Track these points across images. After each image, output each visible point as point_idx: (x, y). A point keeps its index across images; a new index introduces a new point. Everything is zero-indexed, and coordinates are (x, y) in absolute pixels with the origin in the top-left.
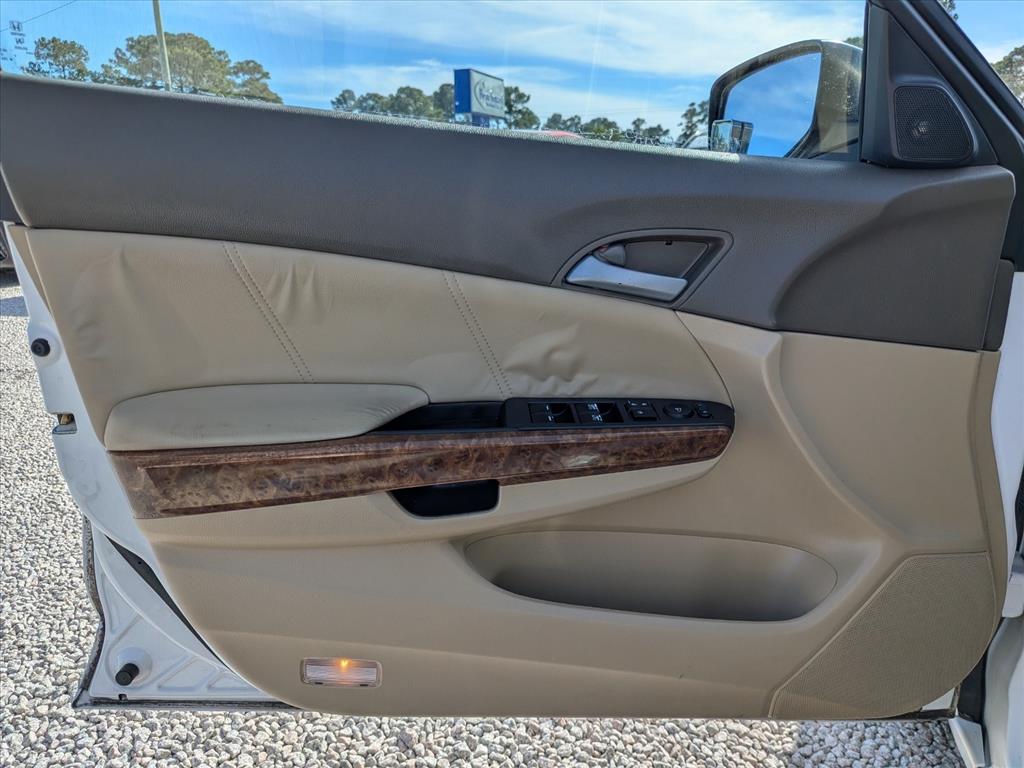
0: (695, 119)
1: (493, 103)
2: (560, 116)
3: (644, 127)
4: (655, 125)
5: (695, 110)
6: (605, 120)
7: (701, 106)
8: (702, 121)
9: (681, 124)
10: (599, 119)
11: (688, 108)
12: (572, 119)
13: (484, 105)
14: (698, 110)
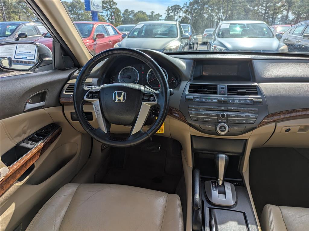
0: (170, 12)
1: (98, 7)
2: (128, 10)
3: (154, 14)
4: (158, 14)
5: (169, 9)
6: (142, 11)
7: (171, 7)
8: (172, 12)
9: (166, 13)
10: (140, 11)
11: (168, 8)
12: (132, 11)
13: (95, 8)
14: (170, 9)
